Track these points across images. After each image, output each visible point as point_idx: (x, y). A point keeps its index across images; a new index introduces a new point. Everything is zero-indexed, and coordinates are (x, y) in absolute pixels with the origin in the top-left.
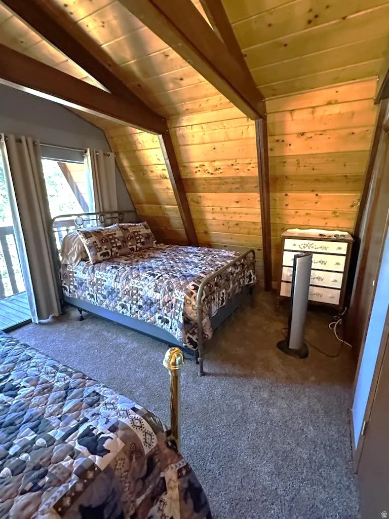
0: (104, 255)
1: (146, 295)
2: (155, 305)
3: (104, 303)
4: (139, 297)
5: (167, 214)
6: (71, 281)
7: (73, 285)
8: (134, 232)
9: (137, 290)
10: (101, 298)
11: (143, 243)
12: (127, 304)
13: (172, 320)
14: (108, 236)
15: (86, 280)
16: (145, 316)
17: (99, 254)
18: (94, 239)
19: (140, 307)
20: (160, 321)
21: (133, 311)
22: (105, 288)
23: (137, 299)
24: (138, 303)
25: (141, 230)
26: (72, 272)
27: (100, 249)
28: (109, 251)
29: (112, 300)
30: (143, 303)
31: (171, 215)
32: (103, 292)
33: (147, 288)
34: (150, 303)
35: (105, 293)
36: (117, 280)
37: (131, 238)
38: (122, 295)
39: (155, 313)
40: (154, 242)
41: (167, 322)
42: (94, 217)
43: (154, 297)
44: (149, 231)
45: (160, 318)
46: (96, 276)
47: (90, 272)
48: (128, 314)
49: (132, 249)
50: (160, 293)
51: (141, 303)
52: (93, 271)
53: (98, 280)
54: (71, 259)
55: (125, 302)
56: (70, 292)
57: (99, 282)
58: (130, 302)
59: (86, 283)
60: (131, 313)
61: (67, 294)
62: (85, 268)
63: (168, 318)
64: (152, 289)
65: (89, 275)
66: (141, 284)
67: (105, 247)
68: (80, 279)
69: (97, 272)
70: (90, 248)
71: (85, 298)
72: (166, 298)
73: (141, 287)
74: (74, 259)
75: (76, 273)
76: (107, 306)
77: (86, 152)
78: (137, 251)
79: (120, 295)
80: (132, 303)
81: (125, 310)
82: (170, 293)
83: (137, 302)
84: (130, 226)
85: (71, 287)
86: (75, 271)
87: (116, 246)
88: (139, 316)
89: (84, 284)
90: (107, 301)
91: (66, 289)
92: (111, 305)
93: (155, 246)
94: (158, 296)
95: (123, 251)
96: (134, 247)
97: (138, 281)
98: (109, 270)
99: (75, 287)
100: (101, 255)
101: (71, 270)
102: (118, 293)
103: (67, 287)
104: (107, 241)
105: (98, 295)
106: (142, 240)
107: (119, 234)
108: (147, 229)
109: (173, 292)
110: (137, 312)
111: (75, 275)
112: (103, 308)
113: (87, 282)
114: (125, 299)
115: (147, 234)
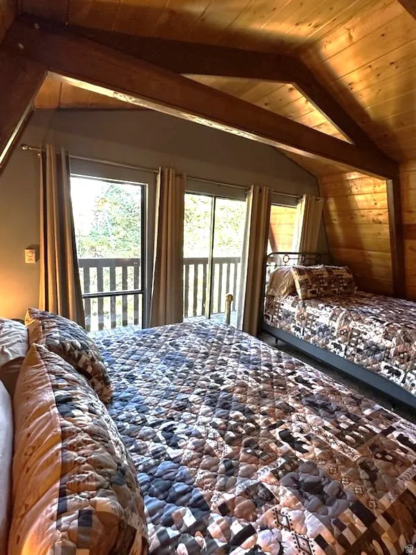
0: (313, 292)
1: (371, 340)
2: (383, 352)
3: (311, 339)
4: (359, 341)
5: (370, 261)
6: (276, 311)
7: (278, 316)
8: (337, 275)
9: (359, 333)
10: (309, 333)
11: (345, 287)
12: (342, 345)
13: (406, 373)
14: (318, 275)
15: (294, 313)
16: (364, 361)
17: (309, 291)
18: (306, 276)
19: (359, 351)
20: (387, 371)
21: (348, 353)
22: (316, 324)
23: (357, 341)
24: (358, 346)
25: (344, 274)
26: (279, 304)
27: (311, 287)
28: (317, 290)
29: (323, 337)
30: (365, 347)
31: (374, 262)
32: (312, 328)
33: (374, 334)
34: (374, 349)
35: (315, 329)
36: (334, 319)
37: (335, 280)
38: (337, 333)
39: (380, 361)
40: (356, 288)
41: (398, 374)
42: (297, 256)
43: (382, 344)
44: (351, 276)
45: (386, 367)
46: (307, 311)
47: (301, 306)
48: (342, 354)
49: (335, 292)
50: (391, 341)
51: (362, 347)
52: (304, 306)
53: (309, 315)
54: (280, 292)
55: (339, 342)
56: (272, 321)
57: (311, 317)
58: (347, 343)
59: (293, 316)
60: (345, 354)
61: (269, 322)
62: (294, 302)
63: (399, 370)
64: (381, 335)
65: (299, 309)
66: (364, 328)
67: (315, 285)
68: (287, 311)
69: (308, 308)
70: (301, 284)
71: (289, 329)
72: (400, 348)
73: (365, 330)
74: (283, 292)
75: (283, 305)
76: (314, 341)
77: (302, 197)
78: (338, 294)
79: (335, 334)
80: (349, 345)
81: (338, 350)
82: (406, 343)
83: (356, 345)
84: (334, 269)
85: (275, 317)
86: (282, 303)
87: (323, 287)
88: (355, 360)
89: (291, 317)
90: (316, 337)
91: (268, 317)
92: (320, 342)
93: (355, 292)
94: (388, 344)
95: (328, 292)
96: (337, 290)
97: (360, 324)
98: (322, 308)
99: (279, 317)
100: (311, 292)
101: (278, 301)
102: (333, 332)
103: (271, 316)
104: (316, 280)
105: (306, 329)
106: (345, 285)
107: (326, 275)
108: (349, 273)
109: (411, 343)
110: (354, 355)
111: (281, 307)
112: (309, 343)
113: (295, 316)
114: (340, 339)
115: (350, 279)
